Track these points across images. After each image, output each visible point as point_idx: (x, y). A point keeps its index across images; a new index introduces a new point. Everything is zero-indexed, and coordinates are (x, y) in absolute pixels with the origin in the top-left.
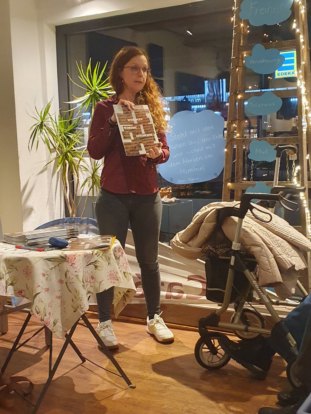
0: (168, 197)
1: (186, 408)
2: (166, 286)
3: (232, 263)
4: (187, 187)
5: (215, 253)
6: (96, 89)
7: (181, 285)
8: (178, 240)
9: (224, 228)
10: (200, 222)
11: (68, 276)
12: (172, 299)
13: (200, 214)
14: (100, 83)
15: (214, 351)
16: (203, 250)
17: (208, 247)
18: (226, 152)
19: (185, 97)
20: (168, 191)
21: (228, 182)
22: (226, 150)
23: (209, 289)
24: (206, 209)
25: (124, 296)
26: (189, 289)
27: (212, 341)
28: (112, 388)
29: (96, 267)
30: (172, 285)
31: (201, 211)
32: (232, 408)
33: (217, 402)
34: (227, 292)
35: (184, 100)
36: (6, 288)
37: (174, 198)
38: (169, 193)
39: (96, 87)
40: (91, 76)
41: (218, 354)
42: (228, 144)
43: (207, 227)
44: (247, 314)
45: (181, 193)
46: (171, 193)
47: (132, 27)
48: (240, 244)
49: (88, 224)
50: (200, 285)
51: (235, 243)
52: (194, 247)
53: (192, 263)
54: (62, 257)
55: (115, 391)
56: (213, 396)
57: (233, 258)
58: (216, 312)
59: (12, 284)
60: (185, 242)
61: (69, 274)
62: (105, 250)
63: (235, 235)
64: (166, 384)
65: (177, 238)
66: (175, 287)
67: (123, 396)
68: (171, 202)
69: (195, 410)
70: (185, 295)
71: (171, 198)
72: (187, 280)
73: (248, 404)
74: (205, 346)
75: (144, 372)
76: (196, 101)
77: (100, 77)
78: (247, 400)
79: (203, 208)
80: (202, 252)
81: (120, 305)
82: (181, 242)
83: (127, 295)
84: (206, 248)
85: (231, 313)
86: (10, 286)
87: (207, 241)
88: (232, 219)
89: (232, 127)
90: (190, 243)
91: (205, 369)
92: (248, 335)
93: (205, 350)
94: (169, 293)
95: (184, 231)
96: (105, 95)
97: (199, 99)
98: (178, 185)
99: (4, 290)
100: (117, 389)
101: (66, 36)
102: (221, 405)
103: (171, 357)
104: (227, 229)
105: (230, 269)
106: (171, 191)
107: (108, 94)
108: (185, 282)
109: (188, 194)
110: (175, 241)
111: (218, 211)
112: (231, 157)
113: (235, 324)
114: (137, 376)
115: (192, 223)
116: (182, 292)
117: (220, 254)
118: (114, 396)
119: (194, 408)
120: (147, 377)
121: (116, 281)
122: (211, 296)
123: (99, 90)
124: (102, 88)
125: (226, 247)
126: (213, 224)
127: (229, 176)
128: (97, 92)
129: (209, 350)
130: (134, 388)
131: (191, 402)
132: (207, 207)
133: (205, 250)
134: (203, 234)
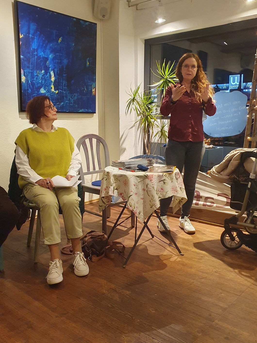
0: (208, 145)
1: (215, 270)
2: (203, 199)
3: (249, 186)
4: (220, 139)
5: (238, 180)
6: (167, 78)
7: (213, 199)
8: (214, 171)
9: (245, 165)
10: (229, 160)
11: (148, 187)
12: (207, 207)
13: (230, 156)
14: (170, 74)
15: (233, 239)
16: (230, 178)
17: (234, 176)
18: (248, 118)
19: (217, 85)
20: (208, 141)
21: (248, 136)
22: (248, 116)
23: (232, 202)
24: (233, 152)
25: (179, 201)
26: (218, 201)
27: (232, 232)
28: (170, 254)
29: (164, 183)
30: (207, 198)
31: (230, 153)
32: (243, 273)
33: (234, 269)
34: (244, 204)
35: (216, 87)
36: (114, 191)
37: (212, 145)
38: (209, 142)
39: (167, 76)
40: (165, 70)
41: (235, 241)
42: (249, 112)
43: (234, 163)
44: (255, 219)
45: (216, 143)
46: (210, 142)
47: (188, 40)
48: (255, 175)
49: (157, 159)
50: (225, 200)
51: (252, 174)
52: (224, 175)
53: (220, 185)
54: (145, 176)
55: (172, 256)
56: (231, 265)
57: (250, 183)
58: (236, 216)
59: (117, 189)
60: (219, 172)
61: (148, 186)
62: (170, 174)
63: (252, 169)
64: (202, 255)
65: (214, 169)
66: (209, 200)
67: (176, 259)
68: (209, 148)
69: (220, 272)
70: (215, 205)
71: (210, 145)
72: (217, 196)
73: (254, 271)
74: (227, 235)
75: (189, 247)
76: (223, 88)
77: (170, 70)
78: (253, 269)
79: (232, 152)
80: (229, 179)
81: (176, 207)
82: (216, 172)
83: (181, 201)
84: (233, 176)
85: (244, 217)
86: (116, 190)
87: (233, 172)
88: (251, 159)
89: (253, 101)
90: (222, 173)
91: (226, 249)
92: (254, 231)
93: (227, 237)
94: (205, 203)
95: (218, 165)
96: (172, 81)
97: (225, 87)
98: (214, 137)
99: (112, 192)
100: (173, 255)
101: (150, 45)
102: (236, 271)
103: (205, 240)
104: (247, 166)
105: (247, 190)
106: (210, 141)
107: (174, 81)
108: (215, 197)
109: (220, 143)
110: (212, 171)
111: (242, 154)
112: (251, 121)
113: (247, 223)
114: (185, 249)
115: (224, 161)
116: (213, 203)
117: (241, 180)
118: (171, 259)
119: (220, 271)
120: (191, 250)
121: (176, 192)
122: (233, 206)
123: (169, 78)
124: (171, 77)
125: (245, 177)
126: (238, 162)
127: (249, 132)
128: (168, 79)
129: (229, 238)
130: (183, 255)
131: (218, 267)
132: (234, 151)
133: (232, 177)
134: (231, 168)
